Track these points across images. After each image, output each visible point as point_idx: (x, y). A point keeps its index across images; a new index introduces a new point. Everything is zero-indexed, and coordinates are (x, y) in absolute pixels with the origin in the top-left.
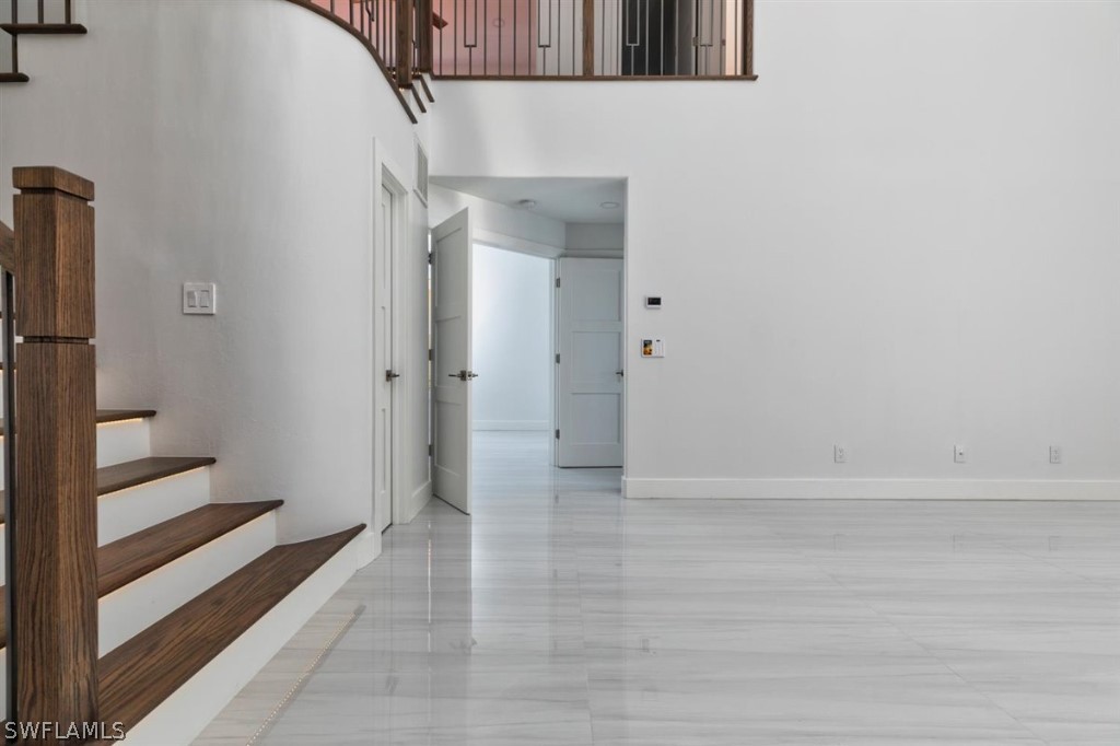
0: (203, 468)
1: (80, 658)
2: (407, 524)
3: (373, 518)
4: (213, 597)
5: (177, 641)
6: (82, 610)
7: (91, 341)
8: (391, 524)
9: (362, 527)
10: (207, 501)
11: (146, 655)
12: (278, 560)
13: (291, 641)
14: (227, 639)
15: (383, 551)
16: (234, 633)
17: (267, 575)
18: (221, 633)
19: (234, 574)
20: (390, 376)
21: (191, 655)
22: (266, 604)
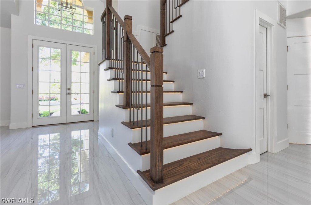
0: (202, 119)
1: (159, 162)
2: (274, 154)
3: (256, 148)
4: (198, 157)
5: (186, 166)
6: (160, 150)
7: (163, 86)
8: (267, 152)
9: (250, 150)
10: (203, 129)
11: (179, 166)
12: (219, 152)
13: (219, 180)
14: (197, 171)
15: (260, 161)
16: (199, 170)
17: (214, 155)
18: (196, 168)
19: (204, 153)
20: (266, 96)
21: (187, 171)
22: (210, 165)
